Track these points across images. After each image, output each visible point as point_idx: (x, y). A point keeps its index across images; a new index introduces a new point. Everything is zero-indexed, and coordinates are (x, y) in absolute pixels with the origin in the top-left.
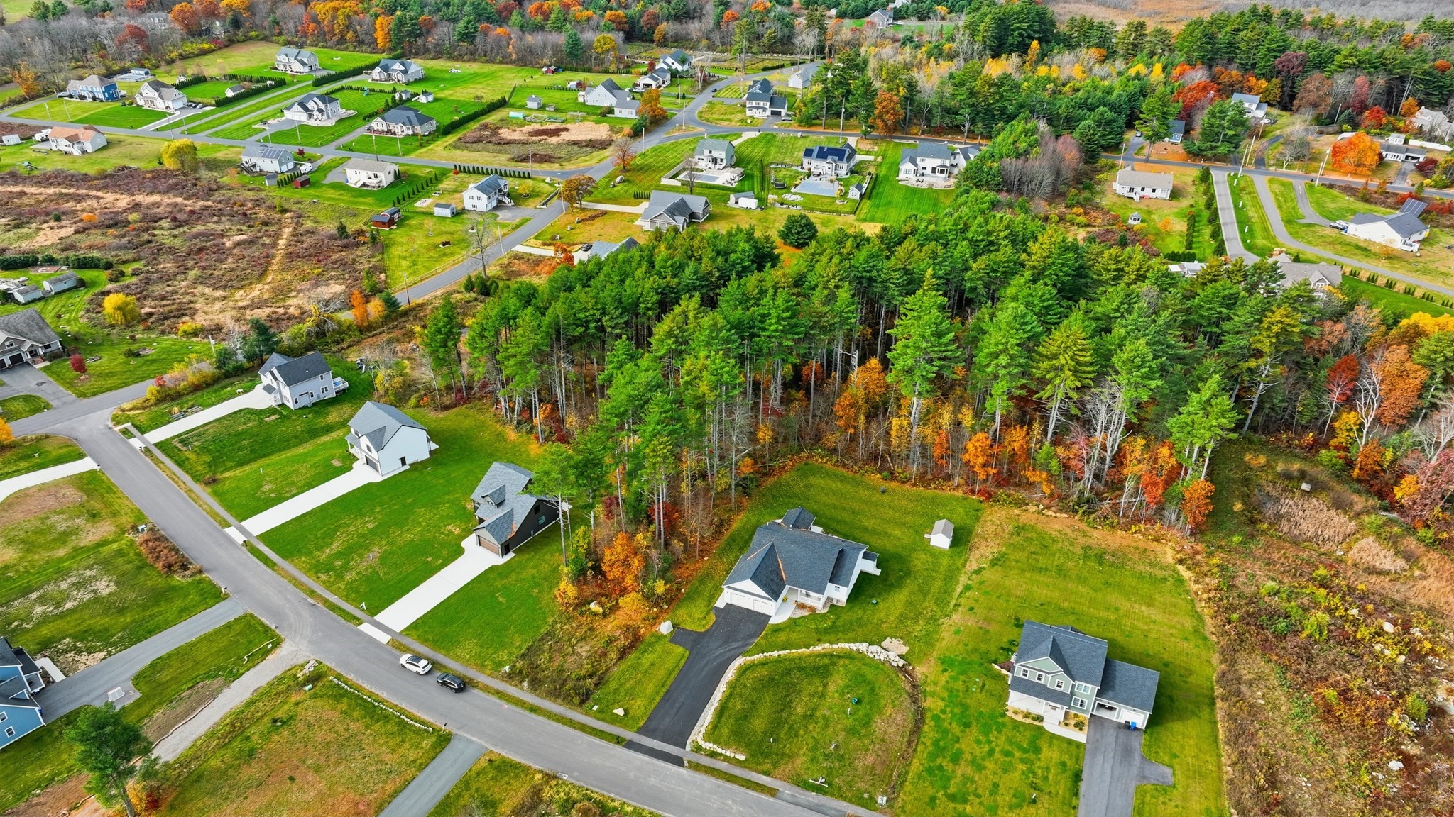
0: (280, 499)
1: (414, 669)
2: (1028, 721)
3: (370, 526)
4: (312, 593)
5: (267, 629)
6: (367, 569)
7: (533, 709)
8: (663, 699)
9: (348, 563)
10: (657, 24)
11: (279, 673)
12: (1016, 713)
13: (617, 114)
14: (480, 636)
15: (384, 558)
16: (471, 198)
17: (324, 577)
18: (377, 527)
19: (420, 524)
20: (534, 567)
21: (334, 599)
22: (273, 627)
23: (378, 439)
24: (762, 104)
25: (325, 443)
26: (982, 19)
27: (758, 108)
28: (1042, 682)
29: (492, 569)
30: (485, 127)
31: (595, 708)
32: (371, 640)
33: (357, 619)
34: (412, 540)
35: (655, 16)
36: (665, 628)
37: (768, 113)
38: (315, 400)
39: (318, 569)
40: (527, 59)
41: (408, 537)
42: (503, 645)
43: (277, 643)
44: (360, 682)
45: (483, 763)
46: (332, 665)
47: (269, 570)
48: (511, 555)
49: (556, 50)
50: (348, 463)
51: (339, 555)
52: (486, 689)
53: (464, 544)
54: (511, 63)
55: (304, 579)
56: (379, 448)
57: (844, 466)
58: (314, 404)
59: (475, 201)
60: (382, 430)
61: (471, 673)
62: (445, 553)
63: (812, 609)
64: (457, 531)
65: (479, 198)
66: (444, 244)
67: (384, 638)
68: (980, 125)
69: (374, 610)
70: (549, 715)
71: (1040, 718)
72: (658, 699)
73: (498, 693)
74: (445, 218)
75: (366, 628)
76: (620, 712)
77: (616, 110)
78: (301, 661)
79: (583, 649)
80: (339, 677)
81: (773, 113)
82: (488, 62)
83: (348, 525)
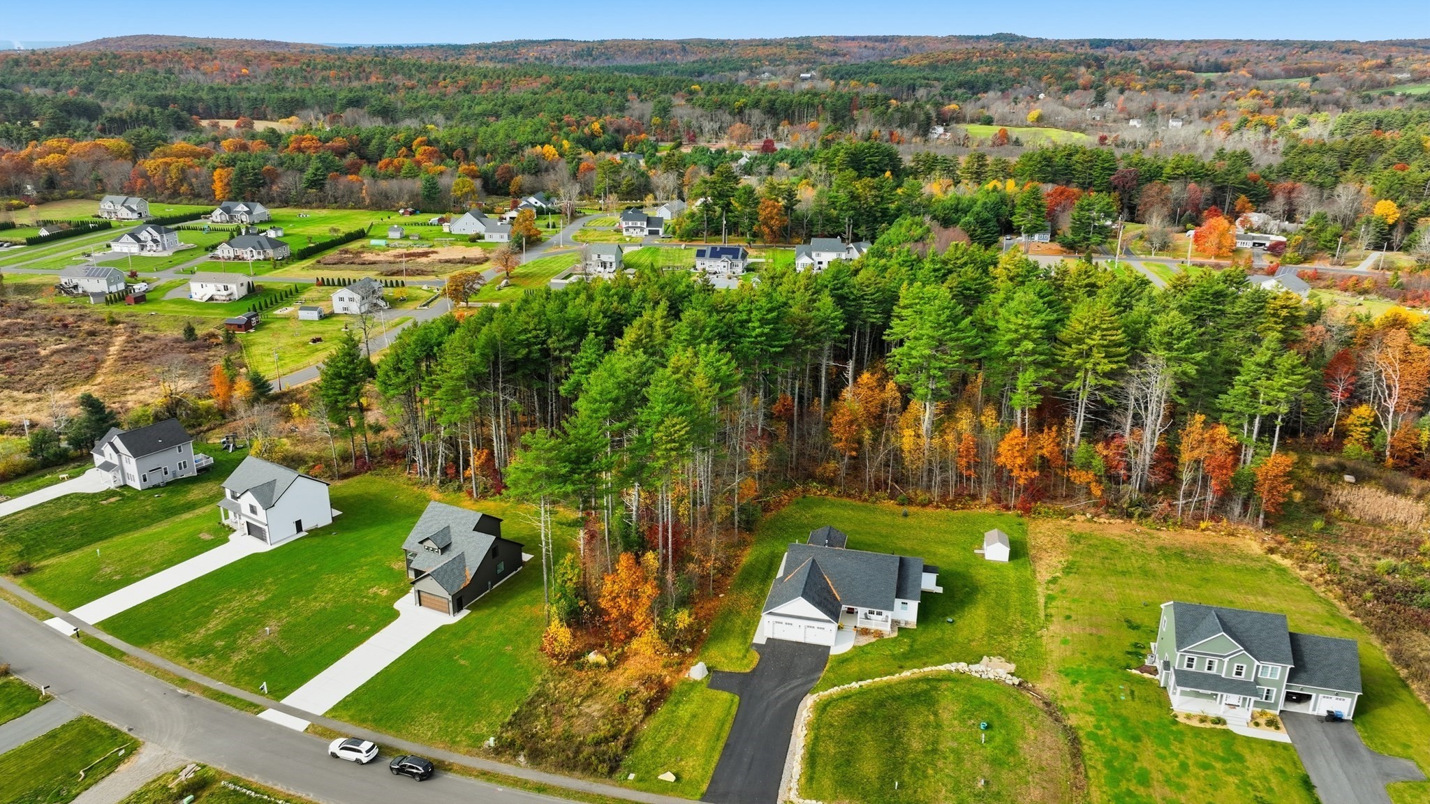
0: (127, 580)
1: (352, 756)
2: (1208, 725)
3: (262, 598)
4: (184, 682)
5: (115, 733)
6: (262, 647)
7: (541, 789)
8: (723, 755)
9: (235, 641)
10: (512, 178)
11: (137, 787)
12: (1188, 717)
13: (487, 239)
14: (442, 707)
15: (287, 632)
16: (342, 299)
17: (199, 661)
18: (271, 599)
19: (332, 590)
20: (500, 622)
21: (218, 686)
22: (125, 730)
23: (267, 496)
24: (639, 224)
25: (186, 520)
26: (836, 154)
27: (635, 228)
28: (1214, 671)
29: (442, 630)
30: (346, 252)
31: (632, 776)
32: (280, 729)
33: (256, 706)
34: (325, 609)
35: (509, 170)
36: (697, 672)
37: (646, 232)
38: (169, 478)
39: (190, 653)
40: (382, 203)
41: (316, 605)
42: (478, 716)
43: (132, 748)
44: (269, 784)
46: (223, 768)
47: (114, 661)
48: (465, 612)
49: (413, 196)
50: (222, 535)
51: (220, 634)
52: (466, 771)
53: (397, 606)
54: (366, 208)
55: (170, 666)
56: (268, 506)
57: (849, 496)
58: (168, 484)
59: (346, 303)
60: (271, 485)
61: (437, 753)
62: (372, 618)
63: (879, 634)
64: (385, 593)
65: (351, 300)
66: (314, 341)
67: (300, 725)
68: (863, 228)
69: (278, 692)
71: (1219, 721)
72: (716, 757)
73: (484, 774)
74: (312, 322)
75: (270, 715)
76: (669, 777)
77: (487, 236)
78: (173, 767)
79: (594, 708)
80: (236, 781)
81: (651, 233)
82: (339, 208)
83: (230, 601)
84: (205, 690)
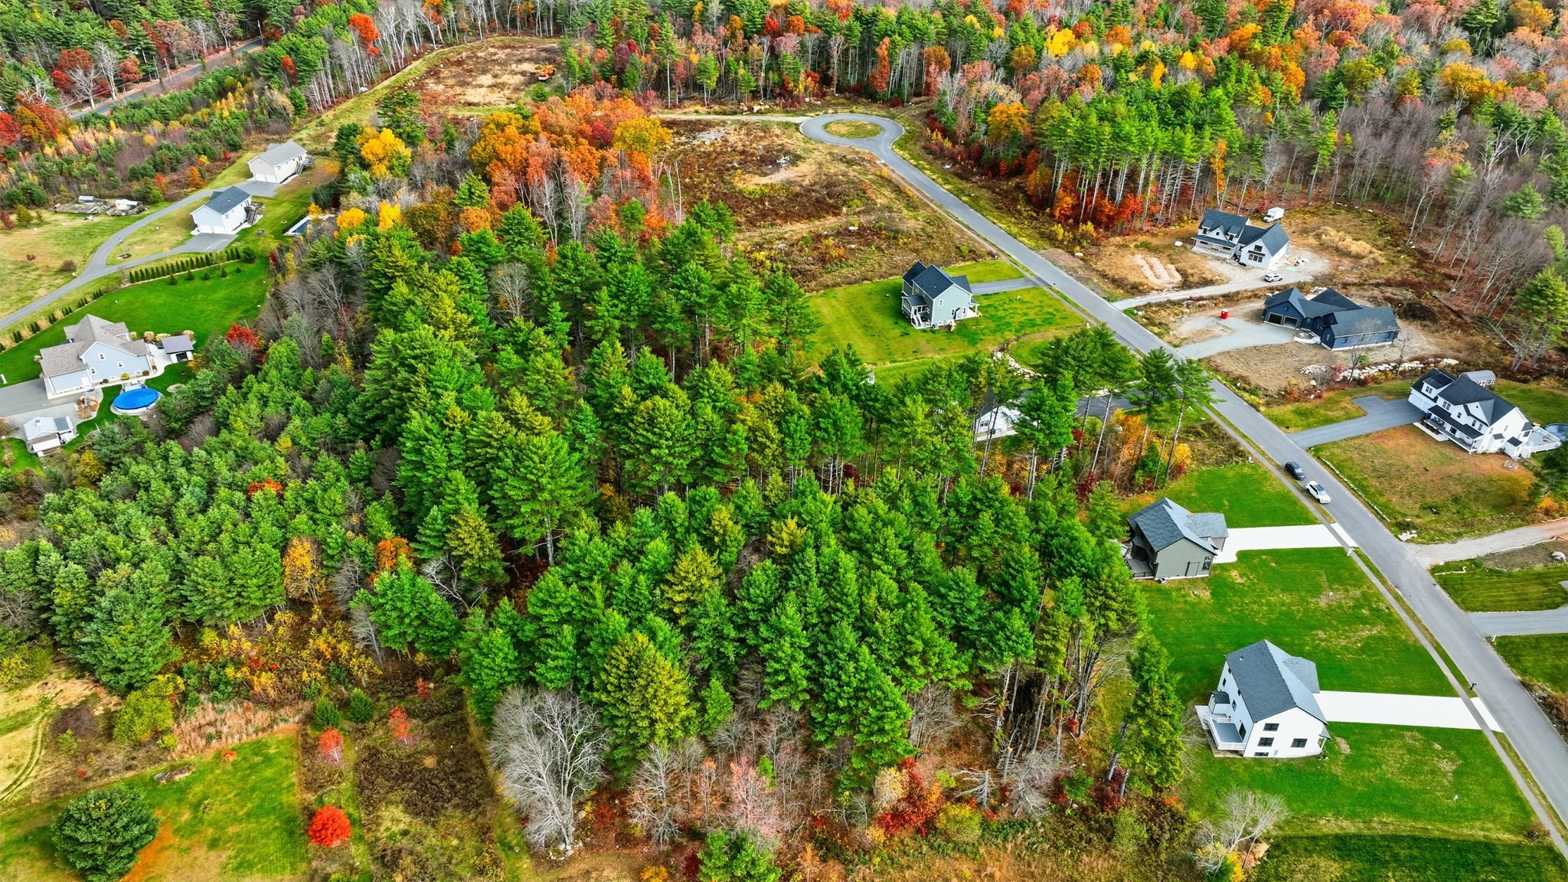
3: (1321, 634)
4: (1397, 598)
5: (1444, 586)
6: (1338, 590)
7: (1245, 437)
9: (1354, 607)
11: (1432, 546)
14: (1258, 490)
15: (1316, 591)
17: (1382, 606)
18: (1313, 628)
19: (1268, 604)
21: (1375, 580)
22: (1438, 587)
32: (1348, 531)
33: (1357, 552)
34: (1283, 591)
41: (1286, 598)
42: (1244, 476)
43: (1434, 570)
44: (1365, 509)
45: (1292, 429)
46: (1386, 530)
51: (1364, 621)
52: (1269, 459)
53: (1234, 559)
55: (1403, 615)
61: (1277, 473)
62: (1256, 561)
64: (1234, 573)
67: (1336, 526)
69: (1341, 551)
70: (1236, 429)
78: (1413, 546)
80: (1382, 519)
83: (1346, 648)
84: (1384, 583)
